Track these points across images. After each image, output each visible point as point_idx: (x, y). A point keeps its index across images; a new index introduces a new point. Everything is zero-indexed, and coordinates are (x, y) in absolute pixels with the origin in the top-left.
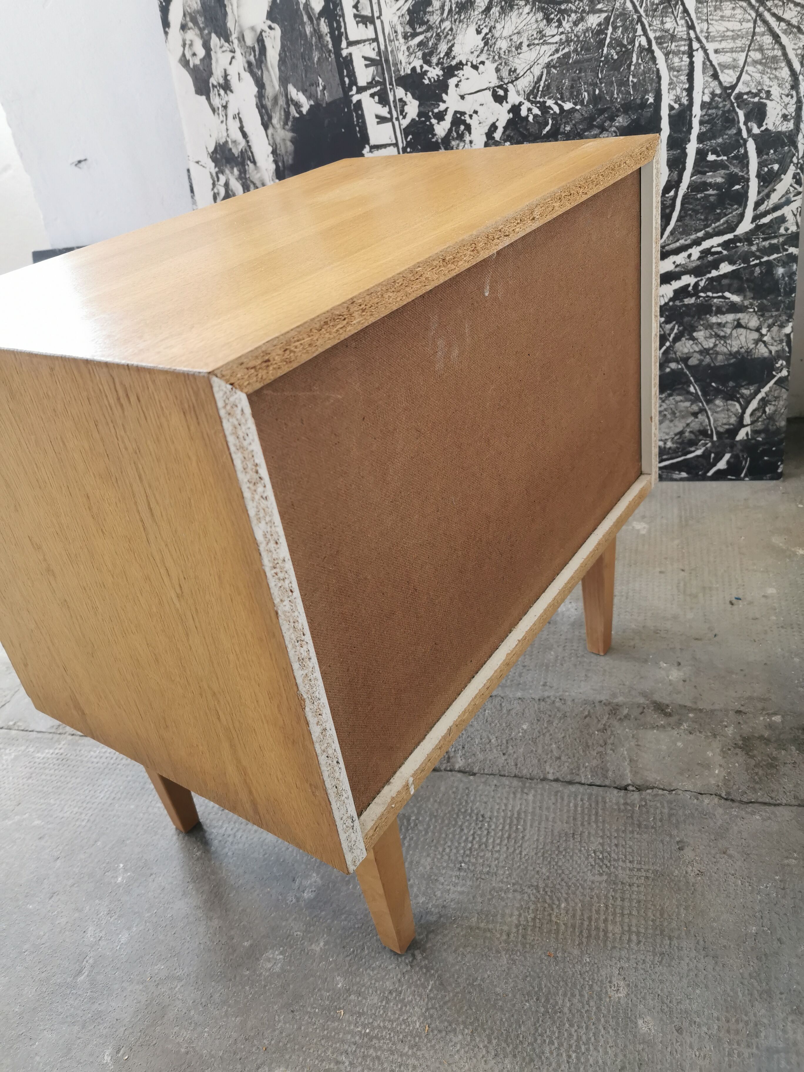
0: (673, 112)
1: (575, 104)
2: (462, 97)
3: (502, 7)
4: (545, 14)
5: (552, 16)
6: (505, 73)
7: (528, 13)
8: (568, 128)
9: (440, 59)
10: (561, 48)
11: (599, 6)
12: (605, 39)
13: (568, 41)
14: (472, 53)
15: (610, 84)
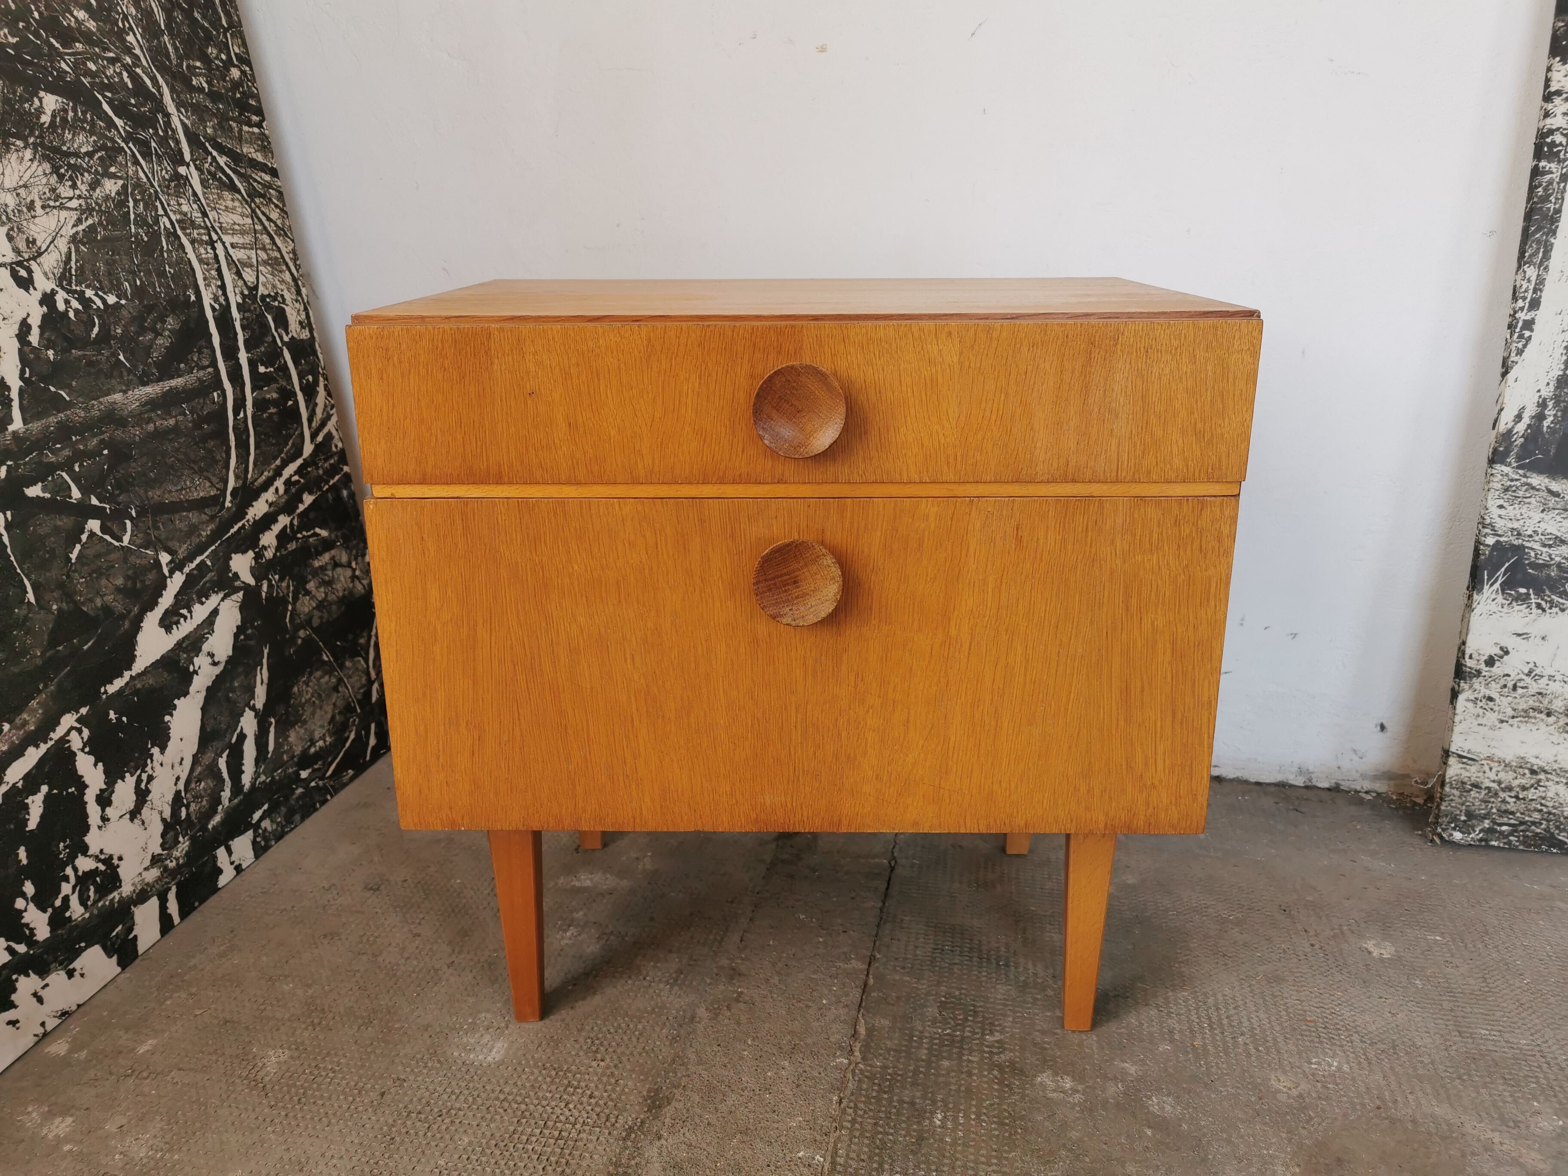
0: (216, 313)
1: (119, 297)
4: (53, 167)
5: (62, 171)
6: (22, 246)
7: (31, 160)
8: (119, 331)
10: (84, 216)
11: (113, 169)
12: (129, 212)
13: (88, 210)
15: (148, 273)
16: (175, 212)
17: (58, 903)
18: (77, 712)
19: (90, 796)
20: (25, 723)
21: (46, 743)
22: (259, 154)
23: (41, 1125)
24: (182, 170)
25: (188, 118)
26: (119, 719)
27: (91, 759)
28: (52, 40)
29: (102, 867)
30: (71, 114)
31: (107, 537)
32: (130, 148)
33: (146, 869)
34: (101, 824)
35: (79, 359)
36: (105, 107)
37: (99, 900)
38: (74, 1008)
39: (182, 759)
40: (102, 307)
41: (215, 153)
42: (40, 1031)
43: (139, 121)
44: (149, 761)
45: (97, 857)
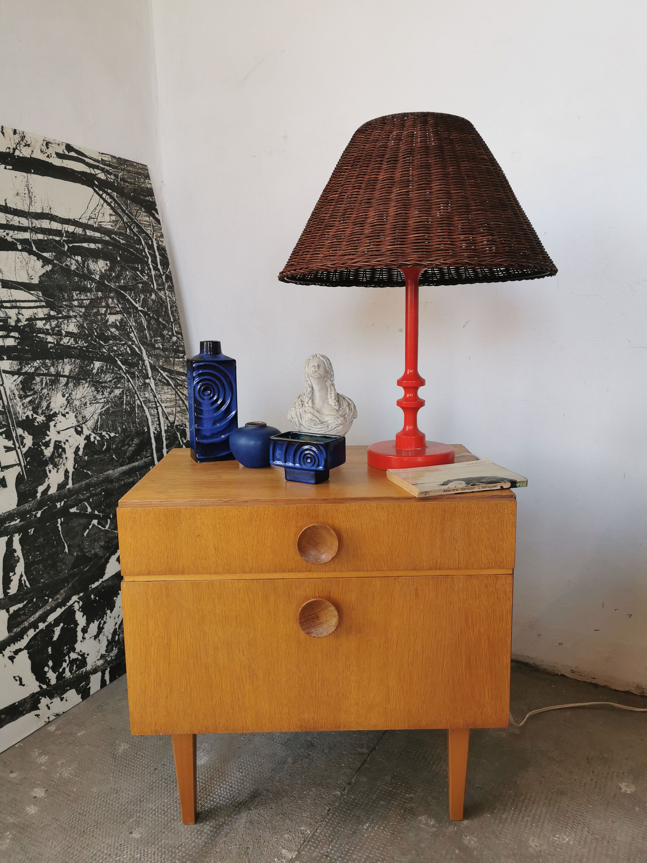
0: (155, 435)
1: (116, 433)
2: (59, 432)
3: (74, 383)
4: (96, 388)
5: (99, 389)
6: (80, 419)
7: (88, 387)
8: (114, 446)
9: (43, 410)
10: (105, 405)
11: (119, 385)
12: (123, 401)
13: (108, 402)
14: (61, 407)
15: (129, 423)
16: (142, 398)
17: (61, 670)
18: (79, 595)
19: (79, 629)
20: (58, 599)
21: (65, 606)
22: (181, 369)
23: (37, 757)
24: (147, 381)
25: (152, 360)
26: (95, 598)
27: (82, 614)
28: (101, 342)
29: (80, 658)
30: (105, 367)
31: (100, 526)
32: (127, 376)
33: (98, 660)
34: (82, 640)
35: (97, 458)
36: (119, 363)
37: (77, 671)
38: (61, 713)
39: (119, 615)
40: (108, 438)
41: (162, 372)
42: (47, 720)
43: (131, 365)
44: (105, 616)
45: (79, 653)
